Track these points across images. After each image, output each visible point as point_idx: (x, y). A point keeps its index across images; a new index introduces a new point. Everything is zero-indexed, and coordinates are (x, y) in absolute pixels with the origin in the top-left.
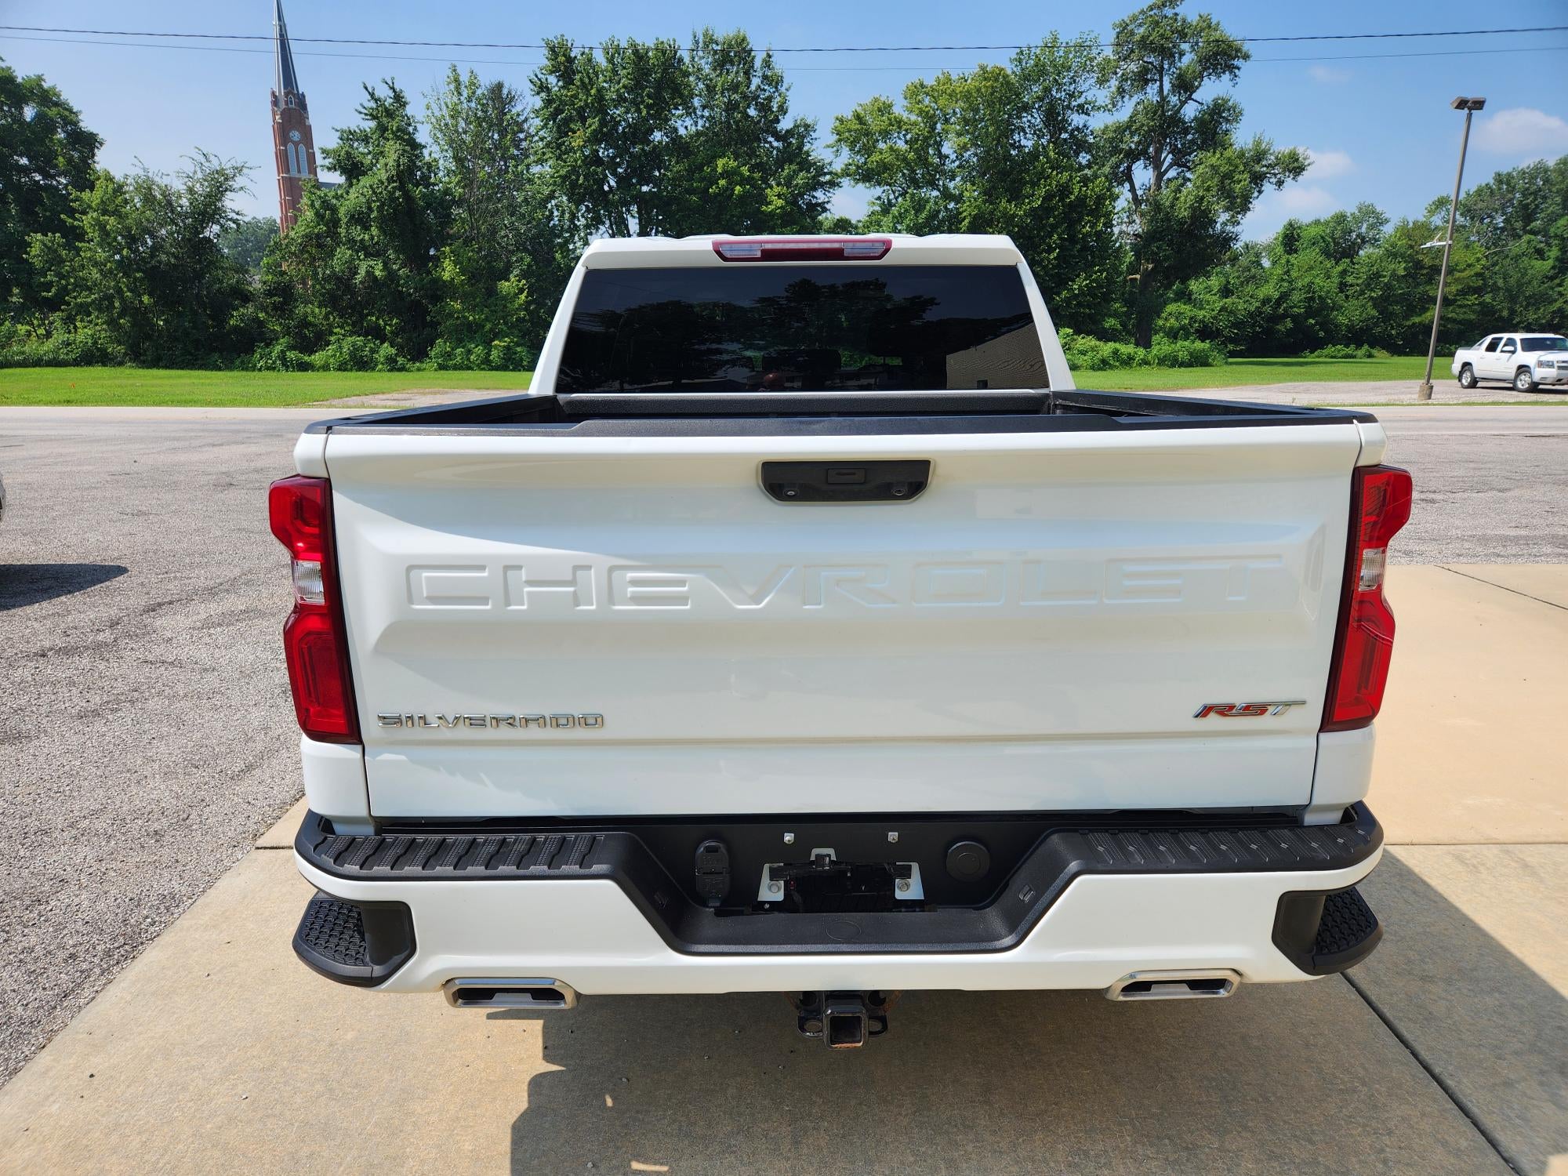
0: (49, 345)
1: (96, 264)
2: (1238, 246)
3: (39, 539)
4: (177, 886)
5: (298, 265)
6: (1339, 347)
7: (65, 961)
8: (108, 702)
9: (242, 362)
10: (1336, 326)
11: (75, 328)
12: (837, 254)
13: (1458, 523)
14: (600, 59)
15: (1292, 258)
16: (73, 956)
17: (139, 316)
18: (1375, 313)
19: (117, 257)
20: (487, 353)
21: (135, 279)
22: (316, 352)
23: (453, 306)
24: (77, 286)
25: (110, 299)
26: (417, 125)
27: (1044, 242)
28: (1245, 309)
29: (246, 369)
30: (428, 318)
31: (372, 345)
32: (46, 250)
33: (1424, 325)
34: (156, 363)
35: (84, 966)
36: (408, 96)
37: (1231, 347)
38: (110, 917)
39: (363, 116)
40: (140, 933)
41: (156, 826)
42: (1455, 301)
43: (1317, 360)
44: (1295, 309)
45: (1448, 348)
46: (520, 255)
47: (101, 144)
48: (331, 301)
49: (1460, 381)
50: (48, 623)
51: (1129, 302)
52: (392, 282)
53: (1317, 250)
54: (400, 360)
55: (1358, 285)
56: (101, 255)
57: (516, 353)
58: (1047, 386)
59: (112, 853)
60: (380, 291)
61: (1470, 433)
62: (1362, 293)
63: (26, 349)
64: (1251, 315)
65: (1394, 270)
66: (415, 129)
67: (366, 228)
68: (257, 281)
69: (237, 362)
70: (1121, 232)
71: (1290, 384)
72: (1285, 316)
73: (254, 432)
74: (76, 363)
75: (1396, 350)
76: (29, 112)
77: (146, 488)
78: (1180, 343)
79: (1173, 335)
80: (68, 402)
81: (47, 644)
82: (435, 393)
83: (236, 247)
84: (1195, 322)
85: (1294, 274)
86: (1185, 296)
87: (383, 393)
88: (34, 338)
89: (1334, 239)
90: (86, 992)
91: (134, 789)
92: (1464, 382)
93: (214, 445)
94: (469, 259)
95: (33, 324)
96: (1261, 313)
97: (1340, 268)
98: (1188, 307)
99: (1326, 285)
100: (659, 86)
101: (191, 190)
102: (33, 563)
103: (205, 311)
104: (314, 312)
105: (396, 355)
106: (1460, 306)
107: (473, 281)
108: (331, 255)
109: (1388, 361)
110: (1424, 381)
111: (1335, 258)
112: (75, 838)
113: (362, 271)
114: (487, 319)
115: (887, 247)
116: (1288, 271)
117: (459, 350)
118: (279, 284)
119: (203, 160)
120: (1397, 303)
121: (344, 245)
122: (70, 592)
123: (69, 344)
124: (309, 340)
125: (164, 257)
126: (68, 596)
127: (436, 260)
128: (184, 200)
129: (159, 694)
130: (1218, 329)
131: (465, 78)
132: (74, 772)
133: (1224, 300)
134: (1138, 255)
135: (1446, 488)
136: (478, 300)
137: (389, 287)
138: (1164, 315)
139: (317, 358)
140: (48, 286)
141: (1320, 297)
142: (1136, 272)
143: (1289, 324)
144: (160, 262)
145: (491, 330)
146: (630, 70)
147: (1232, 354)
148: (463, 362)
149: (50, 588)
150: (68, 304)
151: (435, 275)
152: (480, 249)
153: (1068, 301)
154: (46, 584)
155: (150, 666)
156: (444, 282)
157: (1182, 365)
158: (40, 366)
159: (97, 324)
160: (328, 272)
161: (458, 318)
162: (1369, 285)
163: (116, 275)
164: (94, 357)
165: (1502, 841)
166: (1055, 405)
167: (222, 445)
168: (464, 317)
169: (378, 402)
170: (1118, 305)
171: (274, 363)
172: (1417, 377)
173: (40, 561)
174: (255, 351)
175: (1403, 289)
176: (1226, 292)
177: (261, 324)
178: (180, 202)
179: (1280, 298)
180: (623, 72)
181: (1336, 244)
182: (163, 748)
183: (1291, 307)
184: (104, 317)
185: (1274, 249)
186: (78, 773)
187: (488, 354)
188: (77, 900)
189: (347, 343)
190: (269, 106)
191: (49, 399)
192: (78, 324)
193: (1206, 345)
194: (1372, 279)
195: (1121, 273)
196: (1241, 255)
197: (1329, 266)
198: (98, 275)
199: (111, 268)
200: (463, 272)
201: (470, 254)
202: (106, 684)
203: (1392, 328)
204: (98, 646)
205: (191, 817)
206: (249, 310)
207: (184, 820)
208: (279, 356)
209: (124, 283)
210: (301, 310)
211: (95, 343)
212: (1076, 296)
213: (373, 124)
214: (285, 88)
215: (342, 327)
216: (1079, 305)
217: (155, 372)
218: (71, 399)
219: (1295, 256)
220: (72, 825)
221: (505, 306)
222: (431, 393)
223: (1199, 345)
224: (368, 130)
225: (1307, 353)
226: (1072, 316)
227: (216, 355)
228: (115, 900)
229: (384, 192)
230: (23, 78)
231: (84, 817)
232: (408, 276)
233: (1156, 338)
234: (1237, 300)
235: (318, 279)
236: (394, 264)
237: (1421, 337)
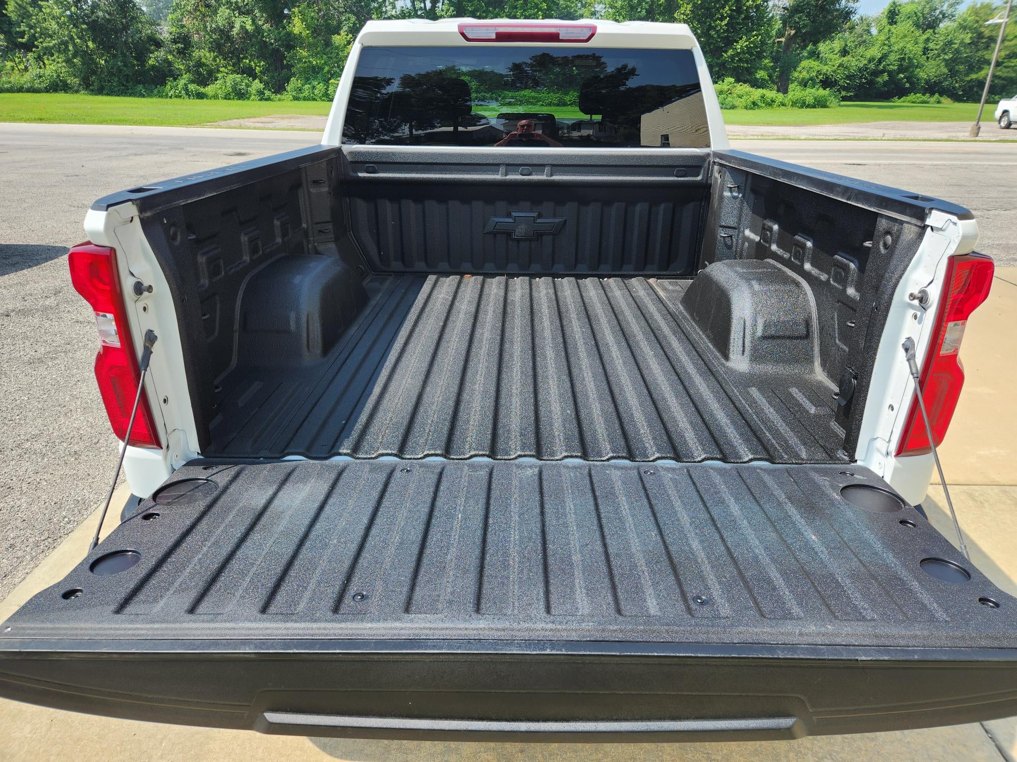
0: (27, 77)
1: (54, 18)
2: (855, 18)
3: (13, 224)
4: (87, 494)
5: (193, 20)
6: (918, 95)
7: (7, 549)
8: (49, 352)
9: (159, 91)
10: (918, 80)
11: (44, 64)
12: (554, 37)
13: (990, 234)
15: (893, 28)
16: (12, 546)
17: (87, 56)
18: (946, 71)
19: (68, 13)
20: (326, 89)
21: (82, 29)
22: (208, 85)
23: (301, 53)
24: (42, 34)
25: (65, 43)
27: (719, 11)
28: (856, 65)
29: (161, 97)
30: (285, 62)
31: (247, 82)
32: (18, 7)
33: (978, 81)
34: (100, 91)
35: (20, 554)
37: (844, 93)
38: (40, 516)
40: (59, 529)
41: (76, 448)
42: (1003, 63)
43: (902, 104)
44: (891, 67)
45: (993, 98)
46: (347, 15)
48: (217, 47)
49: (999, 123)
50: (13, 291)
51: (775, 59)
52: (259, 34)
53: (911, 23)
54: (267, 93)
55: (936, 50)
56: (57, 11)
58: (708, 146)
59: (45, 468)
60: (250, 40)
61: (1003, 163)
62: (939, 55)
63: (12, 79)
64: (860, 70)
65: (963, 39)
68: (166, 31)
69: (155, 91)
70: (774, 6)
71: (882, 122)
72: (883, 71)
73: (163, 146)
74: (47, 90)
75: (957, 98)
77: (88, 186)
78: (808, 90)
79: (804, 84)
80: (41, 120)
81: (11, 307)
82: (290, 118)
83: (152, 6)
84: (820, 74)
85: (893, 40)
86: (815, 55)
87: (255, 117)
88: (16, 72)
89: (923, 14)
90: (20, 574)
91: (62, 419)
92: (1003, 124)
93: (136, 155)
94: (312, 18)
95: (15, 61)
96: (867, 69)
97: (925, 37)
98: (816, 63)
99: (914, 49)
102: (8, 243)
103: (131, 54)
104: (205, 55)
105: (264, 89)
106: (1006, 67)
107: (315, 35)
108: (215, 12)
109: (950, 106)
110: (975, 123)
111: (923, 28)
112: (20, 456)
113: (237, 26)
114: (325, 63)
115: (593, 29)
116: (889, 38)
117: (307, 86)
118: (181, 34)
120: (962, 63)
121: (224, 5)
122: (30, 267)
123: (40, 77)
124: (204, 76)
125: (100, 14)
126: (29, 270)
127: (289, 17)
129: (84, 347)
130: (836, 80)
132: (23, 405)
133: (843, 58)
134: (785, 23)
135: (984, 207)
136: (319, 49)
137: (257, 37)
138: (798, 69)
139: (210, 90)
140: (22, 35)
141: (909, 58)
142: (783, 36)
143: (886, 77)
144: (98, 17)
145: (329, 72)
147: (844, 99)
148: (310, 95)
149: (17, 263)
150: (37, 47)
151: (288, 29)
152: (320, 10)
153: (732, 57)
154: (15, 259)
155: (79, 325)
156: (295, 35)
157: (808, 106)
158: (22, 92)
159: (58, 62)
160: (214, 26)
161: (305, 62)
162: (944, 50)
163: (68, 26)
164: (57, 86)
165: (1002, 483)
166: (714, 162)
167: (141, 154)
168: (309, 61)
169: (251, 124)
170: (767, 61)
171: (180, 92)
172: (969, 119)
173: (13, 242)
174: (166, 83)
175: (967, 53)
176: (844, 52)
177: (170, 64)
179: (881, 58)
181: (925, 18)
182: (84, 388)
183: (888, 65)
184: (62, 58)
185: (880, 21)
186: (25, 406)
187: (327, 89)
188: (18, 503)
189: (228, 79)
191: (28, 117)
192: (46, 62)
193: (827, 92)
194: (946, 45)
195: (772, 37)
196: (857, 25)
197: (918, 35)
198: (56, 26)
199: (64, 21)
200: (308, 27)
201: (313, 14)
202: (48, 338)
203: (957, 82)
204: (46, 309)
205: (100, 441)
206: (161, 54)
207: (95, 444)
208: (183, 88)
209: (74, 32)
210: (196, 54)
211: (58, 76)
212: (738, 54)
215: (226, 67)
216: (740, 60)
217: (100, 98)
218: (43, 117)
219: (895, 26)
220: (18, 446)
221: (338, 54)
222: (287, 118)
223: (822, 92)
225: (896, 98)
226: (735, 69)
227: (140, 87)
228: (45, 503)
231: (27, 440)
232: (270, 30)
233: (791, 87)
234: (851, 59)
235: (207, 31)
236: (260, 20)
237: (975, 89)
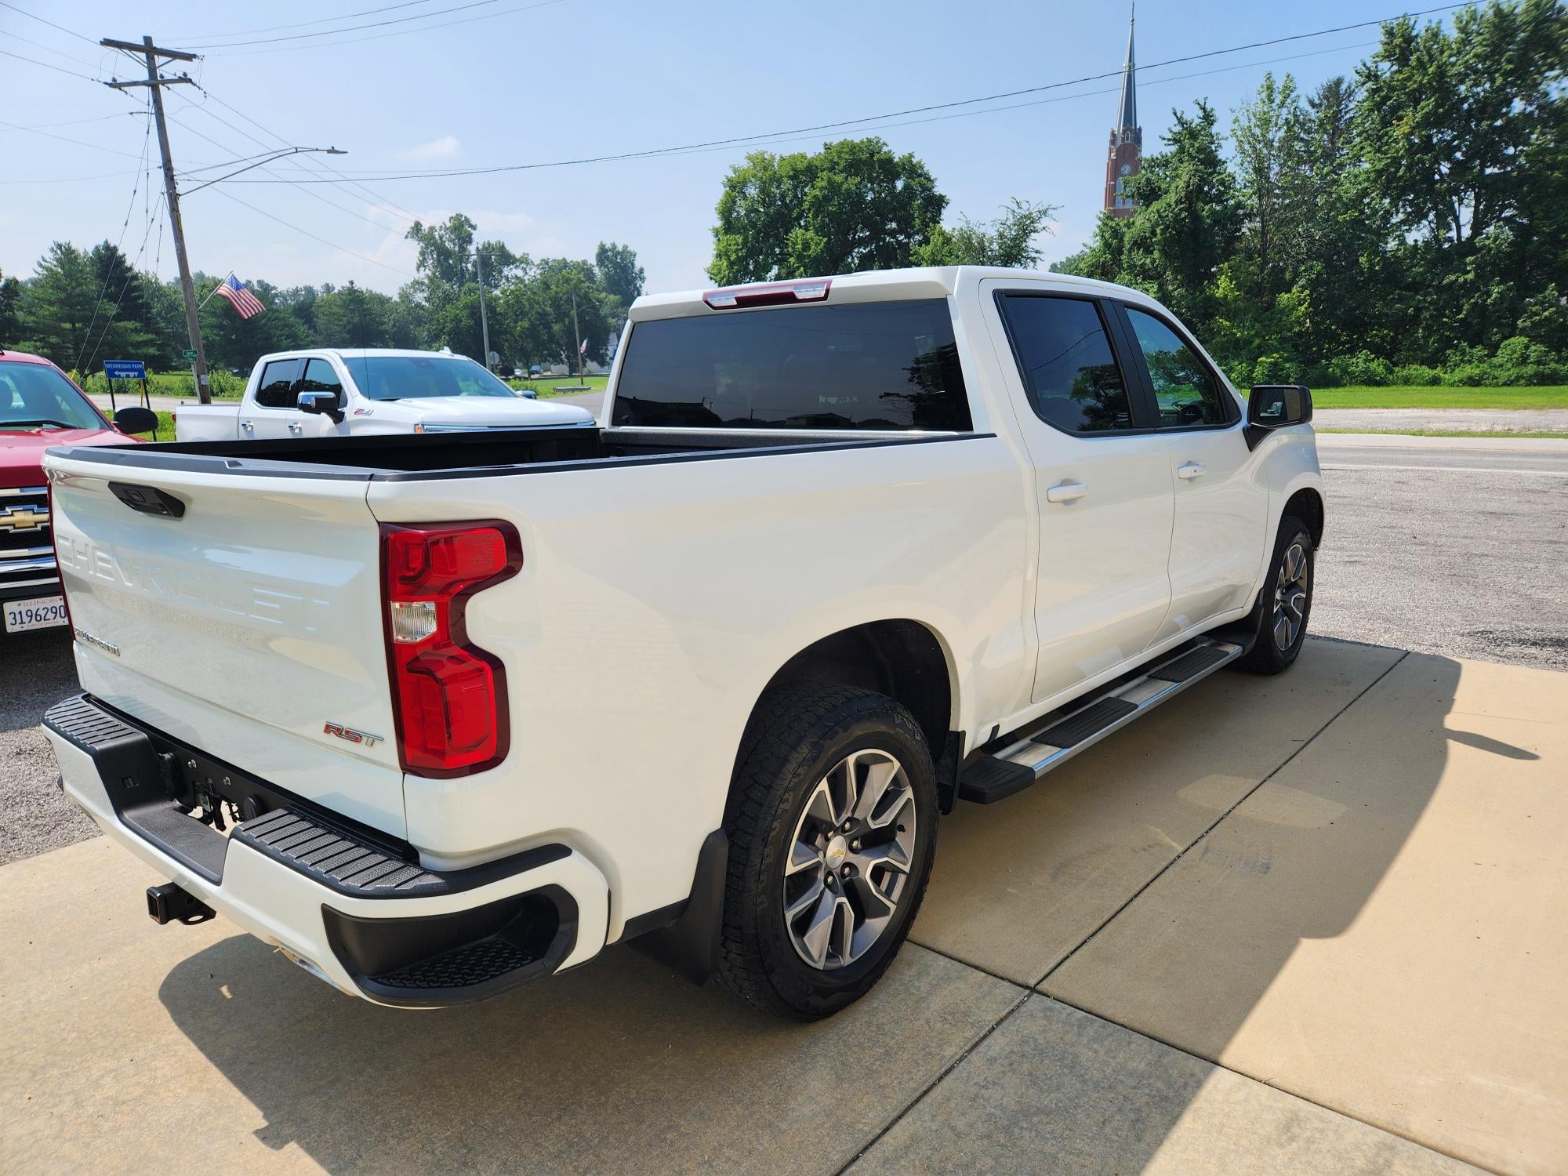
14: (1451, 33)
20: (1250, 370)
23: (1222, 323)
26: (1221, 141)
36: (1217, 114)
39: (1166, 142)
46: (1310, 263)
47: (947, 204)
57: (1283, 370)
66: (1219, 146)
67: (1148, 251)
76: (900, 185)
94: (1249, 274)
100: (1529, 45)
101: (1001, 236)
107: (1248, 296)
114: (1257, 335)
119: (1015, 208)
121: (1125, 270)
127: (1212, 278)
128: (995, 244)
131: (1279, 84)
136: (1250, 315)
145: (1260, 346)
146: (1487, 36)
151: (1208, 292)
156: (1217, 299)
161: (1225, 335)
168: (1232, 333)
178: (992, 247)
180: (1476, 39)
187: (1252, 371)
190: (1107, 144)
200: (1238, 287)
201: (1252, 268)
213: (1174, 148)
214: (1124, 126)
221: (1280, 320)
224: (1170, 154)
229: (1170, 214)
230: (899, 158)
236: (1171, 285)
